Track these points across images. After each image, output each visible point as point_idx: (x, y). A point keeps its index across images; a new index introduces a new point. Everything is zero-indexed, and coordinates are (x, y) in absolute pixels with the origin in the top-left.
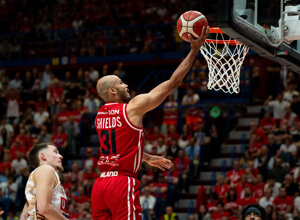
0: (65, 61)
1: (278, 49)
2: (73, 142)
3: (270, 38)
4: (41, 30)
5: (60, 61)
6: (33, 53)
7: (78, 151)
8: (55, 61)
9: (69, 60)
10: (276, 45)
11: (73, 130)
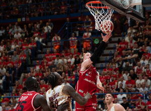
0: (24, 19)
1: (127, 10)
2: (29, 58)
3: (123, 5)
4: (11, 5)
5: (21, 20)
6: (8, 16)
7: (32, 63)
8: (19, 20)
9: (26, 19)
10: (126, 8)
11: (29, 52)
